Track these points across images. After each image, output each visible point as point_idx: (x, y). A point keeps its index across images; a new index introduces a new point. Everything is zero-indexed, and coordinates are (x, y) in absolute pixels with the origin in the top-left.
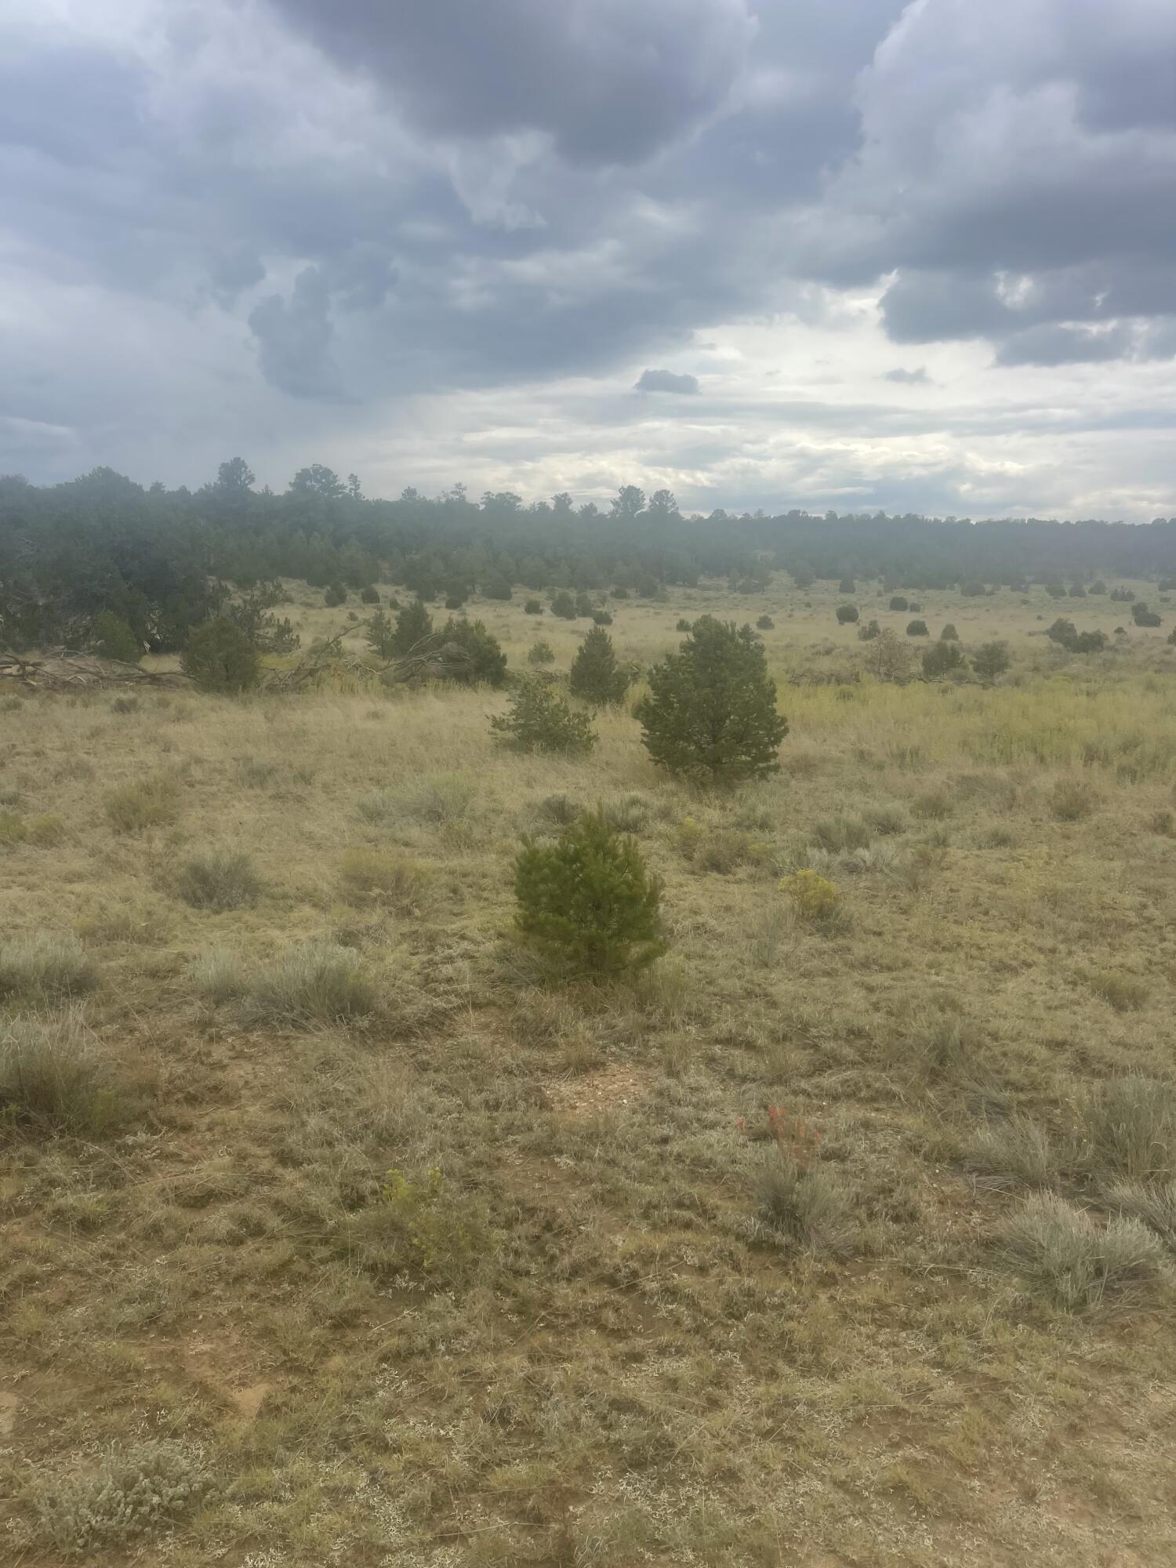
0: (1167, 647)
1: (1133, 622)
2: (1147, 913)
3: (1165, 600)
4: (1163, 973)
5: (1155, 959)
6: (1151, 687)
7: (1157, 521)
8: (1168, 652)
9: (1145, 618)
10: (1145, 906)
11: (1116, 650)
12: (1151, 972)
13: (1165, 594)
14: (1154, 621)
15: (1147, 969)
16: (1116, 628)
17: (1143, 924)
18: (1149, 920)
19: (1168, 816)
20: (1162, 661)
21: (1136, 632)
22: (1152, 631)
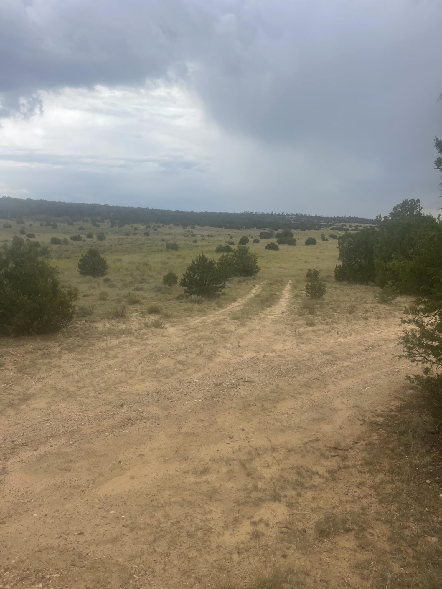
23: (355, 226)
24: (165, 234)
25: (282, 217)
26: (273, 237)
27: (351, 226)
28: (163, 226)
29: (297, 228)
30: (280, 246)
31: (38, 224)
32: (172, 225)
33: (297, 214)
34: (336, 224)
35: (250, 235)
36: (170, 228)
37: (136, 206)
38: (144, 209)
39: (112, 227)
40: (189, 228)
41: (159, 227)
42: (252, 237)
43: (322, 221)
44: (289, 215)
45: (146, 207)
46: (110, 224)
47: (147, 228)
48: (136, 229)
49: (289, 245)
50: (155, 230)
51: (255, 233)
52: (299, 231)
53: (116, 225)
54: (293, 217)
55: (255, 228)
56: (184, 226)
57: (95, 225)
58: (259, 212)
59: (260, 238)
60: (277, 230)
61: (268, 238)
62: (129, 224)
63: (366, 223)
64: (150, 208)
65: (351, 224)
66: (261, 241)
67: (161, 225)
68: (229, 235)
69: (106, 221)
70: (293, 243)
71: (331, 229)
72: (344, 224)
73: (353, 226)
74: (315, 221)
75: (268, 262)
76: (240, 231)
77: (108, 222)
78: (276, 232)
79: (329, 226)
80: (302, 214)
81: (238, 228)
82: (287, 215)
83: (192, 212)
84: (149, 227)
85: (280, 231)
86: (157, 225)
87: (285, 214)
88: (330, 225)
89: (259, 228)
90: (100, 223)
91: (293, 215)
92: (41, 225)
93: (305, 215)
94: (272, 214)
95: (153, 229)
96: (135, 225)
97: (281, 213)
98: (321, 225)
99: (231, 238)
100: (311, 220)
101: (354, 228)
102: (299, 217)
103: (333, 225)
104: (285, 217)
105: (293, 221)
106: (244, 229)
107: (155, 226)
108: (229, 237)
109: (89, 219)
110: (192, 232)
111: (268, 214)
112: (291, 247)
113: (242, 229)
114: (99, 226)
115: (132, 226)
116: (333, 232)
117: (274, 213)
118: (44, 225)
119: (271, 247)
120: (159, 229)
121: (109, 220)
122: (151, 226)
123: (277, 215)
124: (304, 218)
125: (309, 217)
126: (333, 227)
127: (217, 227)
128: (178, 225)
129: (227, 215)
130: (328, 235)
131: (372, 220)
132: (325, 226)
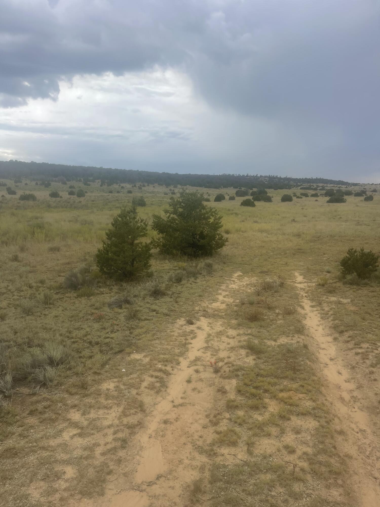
0: (19, 201)
1: (7, 193)
2: (9, 288)
3: (16, 186)
4: (13, 307)
5: (11, 303)
6: (13, 214)
7: (11, 160)
8: (19, 203)
9: (11, 192)
10: (8, 286)
11: (2, 203)
12: (9, 307)
13: (17, 184)
14: (14, 193)
15: (8, 306)
16: (1, 195)
17: (7, 292)
18: (10, 290)
19: (17, 256)
20: (17, 206)
21: (8, 196)
22: (14, 196)
23: (322, 186)
24: (148, 192)
25: (256, 178)
26: (249, 195)
27: (318, 186)
28: (148, 185)
29: (270, 187)
30: (256, 203)
31: (34, 183)
32: (156, 185)
33: (269, 175)
34: (304, 185)
35: (227, 193)
36: (154, 187)
37: (127, 169)
38: (135, 171)
39: (101, 186)
40: (172, 187)
41: (144, 186)
42: (229, 195)
43: (291, 182)
44: (263, 177)
45: (136, 170)
46: (100, 183)
47: (133, 187)
48: (123, 187)
49: (265, 201)
50: (140, 188)
51: (232, 191)
52: (272, 190)
53: (105, 185)
54: (266, 178)
55: (232, 187)
56: (168, 185)
57: (86, 184)
58: (236, 174)
59: (236, 196)
60: (252, 189)
61: (244, 196)
62: (117, 184)
63: (331, 184)
64: (140, 170)
65: (317, 184)
66: (237, 198)
67: (146, 184)
68: (208, 193)
69: (97, 181)
70: (269, 200)
71: (301, 189)
72: (312, 184)
73: (320, 186)
74: (286, 182)
75: (243, 221)
76: (218, 190)
77: (99, 182)
78: (251, 191)
79: (298, 186)
80: (274, 176)
81: (216, 188)
82: (261, 176)
83: (177, 174)
84: (135, 186)
85: (255, 190)
86: (142, 184)
87: (259, 175)
88: (300, 186)
89: (235, 187)
90: (90, 183)
91: (265, 177)
92: (37, 184)
93: (277, 176)
94: (247, 176)
95: (138, 188)
96: (122, 185)
97: (255, 175)
98: (291, 185)
99: (209, 195)
100: (282, 181)
101: (321, 188)
102: (271, 178)
103: (301, 185)
104: (259, 179)
105: (266, 181)
106: (222, 188)
107: (141, 185)
108: (207, 195)
109: (82, 179)
110: (173, 190)
111: (243, 176)
112: (267, 204)
113: (220, 189)
114: (89, 185)
115: (120, 185)
116: (303, 191)
117: (249, 175)
118: (39, 183)
119: (246, 203)
120: (143, 188)
121: (100, 181)
122: (137, 186)
123: (252, 177)
124: (276, 180)
125: (280, 178)
126: (303, 186)
127: (197, 186)
128: (162, 185)
129: (208, 176)
130: (299, 194)
131: (337, 181)
132: (294, 186)
